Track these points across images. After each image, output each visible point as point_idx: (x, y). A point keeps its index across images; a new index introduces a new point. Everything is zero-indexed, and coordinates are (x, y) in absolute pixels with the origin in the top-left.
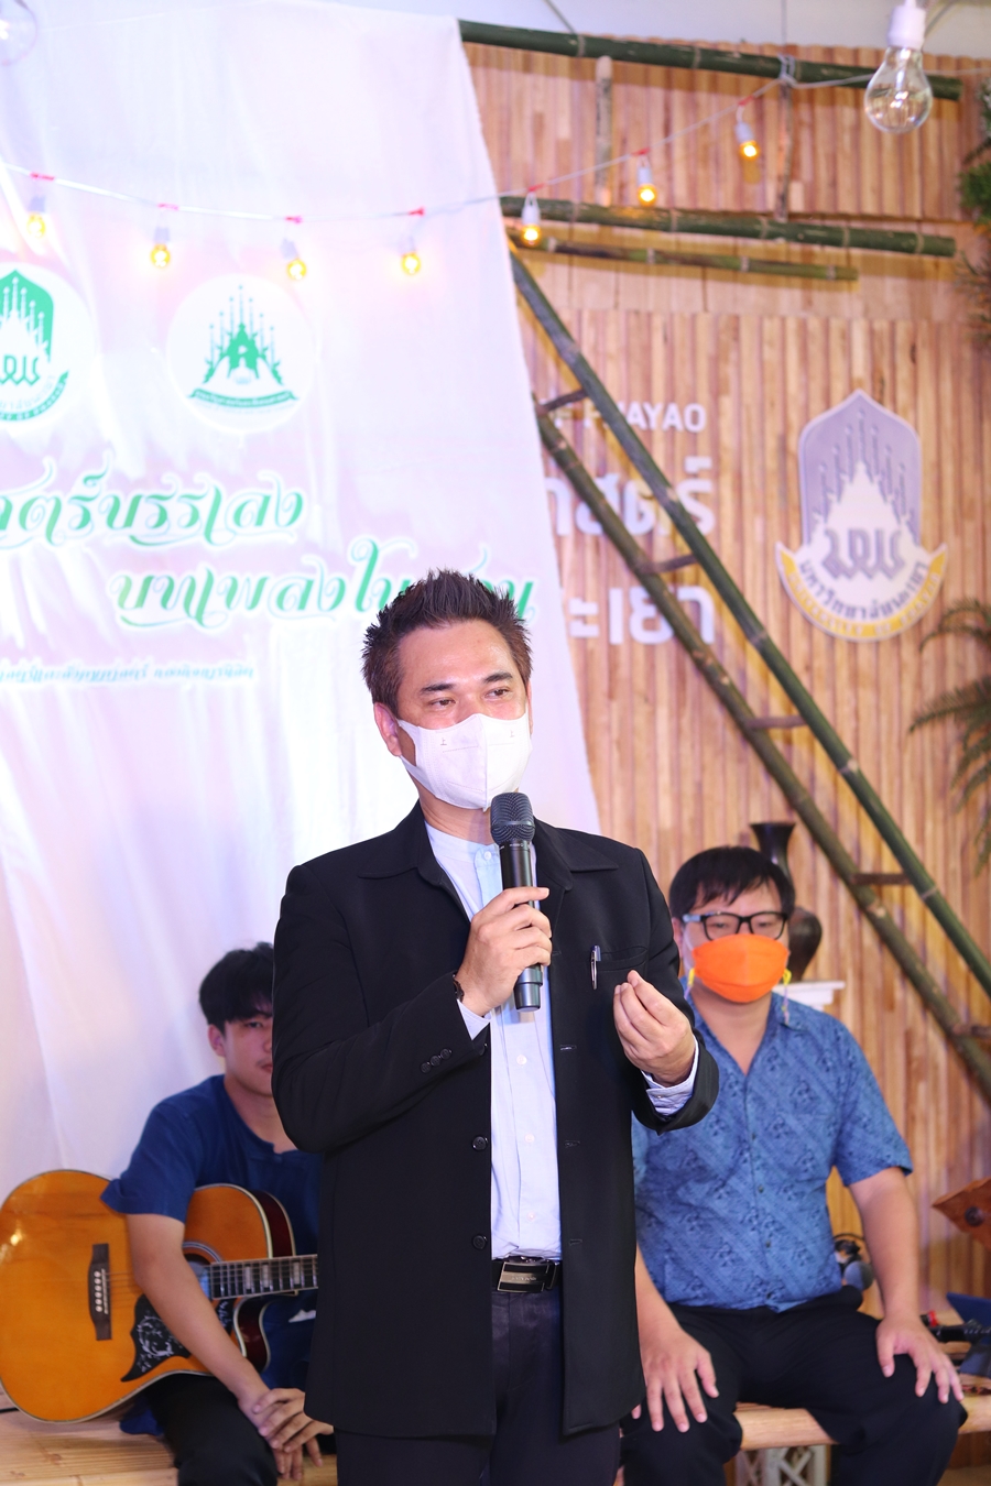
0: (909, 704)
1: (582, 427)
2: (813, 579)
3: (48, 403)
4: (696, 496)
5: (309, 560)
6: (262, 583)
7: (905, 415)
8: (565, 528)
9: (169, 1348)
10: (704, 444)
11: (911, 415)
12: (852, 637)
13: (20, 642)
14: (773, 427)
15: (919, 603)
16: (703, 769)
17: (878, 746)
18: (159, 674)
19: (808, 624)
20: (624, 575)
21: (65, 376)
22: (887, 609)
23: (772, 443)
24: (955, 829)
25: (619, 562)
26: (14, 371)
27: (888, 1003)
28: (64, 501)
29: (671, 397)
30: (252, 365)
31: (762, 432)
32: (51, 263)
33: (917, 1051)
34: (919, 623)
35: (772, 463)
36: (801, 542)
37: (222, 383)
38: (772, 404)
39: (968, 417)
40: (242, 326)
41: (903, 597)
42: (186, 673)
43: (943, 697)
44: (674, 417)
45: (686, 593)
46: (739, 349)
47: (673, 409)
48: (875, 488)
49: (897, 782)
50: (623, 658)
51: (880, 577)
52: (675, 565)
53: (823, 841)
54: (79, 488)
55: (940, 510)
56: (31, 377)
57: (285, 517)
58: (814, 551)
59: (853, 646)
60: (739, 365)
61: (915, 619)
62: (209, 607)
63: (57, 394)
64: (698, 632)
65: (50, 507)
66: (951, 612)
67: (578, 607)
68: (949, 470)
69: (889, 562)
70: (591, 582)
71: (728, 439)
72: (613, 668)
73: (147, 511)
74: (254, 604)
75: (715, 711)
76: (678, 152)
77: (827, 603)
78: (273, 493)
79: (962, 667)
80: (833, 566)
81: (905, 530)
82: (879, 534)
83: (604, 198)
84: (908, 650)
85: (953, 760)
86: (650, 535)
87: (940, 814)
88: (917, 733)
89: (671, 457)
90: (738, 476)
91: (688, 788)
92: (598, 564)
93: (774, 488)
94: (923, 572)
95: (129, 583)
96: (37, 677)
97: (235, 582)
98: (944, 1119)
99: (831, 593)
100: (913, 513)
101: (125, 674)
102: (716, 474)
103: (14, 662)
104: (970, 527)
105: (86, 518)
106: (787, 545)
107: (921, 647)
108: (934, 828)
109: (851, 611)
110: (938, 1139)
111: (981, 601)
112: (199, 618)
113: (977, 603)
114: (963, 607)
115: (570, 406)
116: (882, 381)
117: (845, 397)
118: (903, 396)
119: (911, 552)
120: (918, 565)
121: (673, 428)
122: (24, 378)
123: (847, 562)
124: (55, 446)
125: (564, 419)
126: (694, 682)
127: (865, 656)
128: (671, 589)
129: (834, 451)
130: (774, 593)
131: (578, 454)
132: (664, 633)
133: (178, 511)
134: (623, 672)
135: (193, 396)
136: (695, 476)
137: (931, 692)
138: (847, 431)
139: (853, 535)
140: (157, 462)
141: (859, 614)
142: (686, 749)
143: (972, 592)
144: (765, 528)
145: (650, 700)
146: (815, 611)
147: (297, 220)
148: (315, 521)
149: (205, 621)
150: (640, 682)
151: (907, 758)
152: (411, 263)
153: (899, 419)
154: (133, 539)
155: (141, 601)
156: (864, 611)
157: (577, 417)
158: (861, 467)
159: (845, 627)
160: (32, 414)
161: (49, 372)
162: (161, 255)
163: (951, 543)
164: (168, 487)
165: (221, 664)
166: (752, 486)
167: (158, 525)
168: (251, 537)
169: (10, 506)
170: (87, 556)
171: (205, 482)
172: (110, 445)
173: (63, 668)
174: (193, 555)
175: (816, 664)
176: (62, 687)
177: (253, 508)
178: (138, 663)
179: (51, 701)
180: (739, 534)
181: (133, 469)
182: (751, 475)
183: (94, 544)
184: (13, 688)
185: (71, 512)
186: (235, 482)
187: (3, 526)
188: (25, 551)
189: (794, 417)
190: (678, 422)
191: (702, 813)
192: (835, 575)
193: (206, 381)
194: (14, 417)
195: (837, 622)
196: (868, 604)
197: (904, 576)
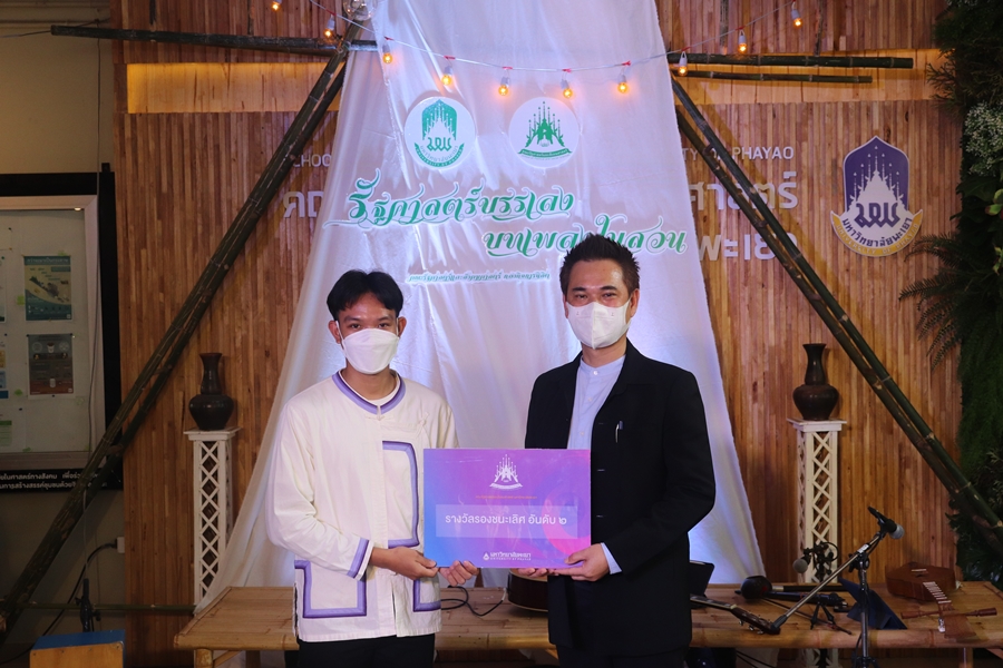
0: (900, 286)
2: (850, 228)
3: (455, 158)
4: (789, 190)
5: (575, 225)
6: (554, 235)
7: (902, 147)
8: (722, 207)
10: (793, 165)
11: (905, 146)
12: (870, 255)
13: (445, 264)
14: (830, 155)
15: (907, 237)
18: (506, 277)
19: (847, 250)
20: (752, 228)
21: (462, 146)
22: (889, 242)
23: (829, 164)
26: (440, 145)
27: (891, 432)
28: (463, 201)
29: (776, 144)
30: (549, 138)
31: (824, 158)
32: (454, 96)
33: (906, 454)
34: (907, 247)
35: (829, 173)
36: (844, 210)
37: (534, 147)
38: (830, 144)
39: (936, 146)
40: (544, 120)
41: (899, 235)
42: (519, 276)
43: (918, 284)
44: (777, 153)
46: (812, 119)
47: (777, 149)
48: (884, 183)
50: (751, 266)
51: (886, 225)
54: (469, 196)
55: (920, 193)
56: (447, 147)
57: (564, 206)
58: (851, 214)
59: (871, 259)
60: (812, 126)
61: (904, 246)
62: (529, 247)
63: (459, 153)
65: (457, 204)
66: (923, 242)
67: (727, 243)
68: (925, 172)
69: (892, 219)
70: (735, 231)
71: (805, 162)
72: (747, 271)
73: (501, 205)
74: (549, 245)
76: (781, 26)
77: (857, 239)
78: (559, 195)
79: (930, 269)
80: (860, 220)
81: (900, 202)
82: (886, 205)
83: (724, 51)
84: (900, 261)
88: (905, 300)
89: (776, 172)
90: (811, 180)
91: (784, 327)
92: (738, 225)
93: (830, 184)
94: (908, 222)
95: (492, 236)
96: (452, 279)
97: (541, 235)
98: (920, 487)
99: (859, 234)
100: (905, 194)
101: (491, 277)
102: (799, 178)
103: (442, 272)
104: (937, 201)
106: (836, 213)
107: (907, 259)
108: (915, 347)
109: (870, 243)
110: (916, 497)
112: (524, 252)
114: (933, 239)
116: (889, 131)
117: (868, 139)
118: (900, 138)
120: (908, 219)
121: (777, 158)
122: (444, 147)
123: (869, 220)
124: (459, 176)
126: (787, 278)
127: (877, 262)
129: (863, 165)
130: (829, 235)
132: (771, 255)
133: (514, 204)
134: (752, 272)
135: (521, 153)
136: (789, 180)
137: (913, 280)
138: (870, 155)
139: (872, 206)
140: (504, 181)
141: (874, 244)
142: (783, 309)
143: (937, 232)
144: (826, 204)
145: (764, 286)
146: (851, 243)
147: (568, 71)
148: (579, 207)
149: (527, 254)
150: (760, 278)
152: (623, 88)
153: (898, 148)
154: (494, 217)
155: (497, 246)
156: (877, 242)
158: (876, 173)
159: (867, 250)
160: (448, 163)
161: (455, 144)
162: (503, 90)
163: (925, 208)
164: (510, 194)
165: (534, 272)
166: (819, 184)
167: (505, 211)
168: (548, 215)
169: (439, 204)
170: (473, 225)
171: (527, 191)
172: (483, 176)
173: (464, 275)
174: (522, 223)
175: (851, 268)
176: (464, 283)
177: (549, 202)
178: (496, 272)
179: (458, 287)
180: (811, 207)
181: (494, 186)
182: (819, 179)
183: (477, 220)
184: (442, 283)
185: (466, 206)
186: (541, 191)
187: (436, 213)
188: (446, 223)
189: (841, 151)
190: (779, 155)
191: (791, 339)
192: (862, 225)
193: (528, 145)
194: (440, 165)
195: (862, 248)
196: (879, 239)
197: (899, 225)
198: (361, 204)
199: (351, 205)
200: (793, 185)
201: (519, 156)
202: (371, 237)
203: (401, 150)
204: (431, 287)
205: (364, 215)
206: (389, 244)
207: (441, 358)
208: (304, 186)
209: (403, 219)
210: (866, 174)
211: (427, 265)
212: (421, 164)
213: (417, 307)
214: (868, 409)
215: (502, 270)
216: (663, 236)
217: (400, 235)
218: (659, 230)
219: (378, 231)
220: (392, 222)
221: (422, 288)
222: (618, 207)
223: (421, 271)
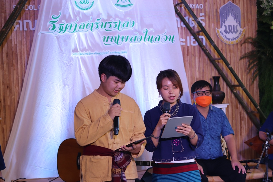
0: (239, 55)
1: (182, 8)
2: (222, 34)
3: (91, 7)
4: (202, 20)
5: (136, 33)
6: (128, 37)
7: (238, 5)
8: (179, 26)
10: (203, 11)
11: (239, 5)
12: (229, 44)
13: (87, 48)
14: (215, 7)
15: (241, 38)
16: (204, 67)
17: (234, 63)
18: (110, 53)
19: (222, 42)
20: (190, 34)
21: (93, 2)
22: (235, 39)
23: (215, 10)
24: (248, 77)
25: (188, 32)
26: (85, 2)
27: (237, 108)
28: (94, 23)
29: (197, 3)
31: (213, 8)
33: (242, 116)
34: (241, 41)
35: (215, 14)
36: (220, 28)
37: (120, 3)
38: (215, 3)
39: (249, 5)
41: (238, 37)
42: (115, 53)
43: (245, 54)
44: (198, 6)
45: (200, 37)
47: (197, 5)
48: (233, 18)
49: (238, 69)
50: (190, 48)
51: (234, 33)
52: (198, 32)
53: (225, 79)
54: (96, 21)
55: (244, 22)
56: (88, 2)
57: (131, 25)
58: (222, 29)
59: (229, 45)
61: (240, 41)
62: (119, 41)
63: (92, 5)
64: (202, 44)
65: (91, 25)
66: (247, 39)
67: (182, 40)
68: (246, 14)
69: (236, 31)
70: (184, 35)
71: (207, 10)
72: (188, 50)
73: (108, 25)
74: (126, 41)
75: (206, 58)
77: (225, 38)
78: (129, 21)
79: (248, 49)
80: (226, 31)
81: (238, 25)
82: (234, 26)
84: (239, 46)
85: (247, 65)
86: (194, 27)
87: (245, 74)
88: (241, 60)
89: (197, 13)
90: (209, 16)
91: (201, 71)
92: (185, 32)
93: (215, 18)
95: (105, 37)
96: (90, 54)
97: (123, 36)
98: (247, 127)
99: (226, 36)
100: (240, 22)
101: (105, 53)
102: (205, 16)
103: (86, 52)
104: (250, 24)
105: (98, 26)
106: (218, 28)
107: (241, 45)
108: (244, 77)
109: (229, 39)
110: (246, 131)
111: (252, 37)
112: (117, 43)
113: (251, 37)
114: (249, 38)
115: (180, 5)
117: (227, 2)
118: (237, 2)
119: (239, 29)
120: (241, 31)
121: (197, 8)
122: (86, 3)
123: (229, 31)
124: (92, 14)
125: (179, 7)
126: (202, 52)
127: (232, 47)
128: (198, 36)
129: (226, 11)
130: (216, 37)
131: (181, 13)
132: (197, 44)
133: (113, 25)
134: (190, 51)
135: (115, 5)
136: (201, 16)
137: (243, 53)
138: (228, 8)
139: (229, 26)
140: (109, 16)
141: (230, 40)
142: (201, 64)
143: (250, 36)
144: (214, 25)
145: (194, 56)
146: (223, 39)
148: (136, 26)
149: (118, 44)
150: (193, 53)
151: (239, 65)
153: (237, 6)
154: (106, 30)
155: (107, 41)
156: (231, 39)
157: (181, 7)
158: (230, 14)
159: (228, 42)
160: (88, 9)
161: (90, 1)
163: (246, 27)
164: (111, 21)
165: (121, 51)
166: (211, 18)
167: (110, 27)
168: (126, 29)
169: (84, 25)
170: (98, 33)
171: (118, 20)
172: (101, 14)
173: (94, 52)
174: (116, 32)
175: (223, 49)
176: (94, 56)
177: (126, 24)
178: (107, 51)
179: (92, 58)
180: (209, 26)
181: (105, 18)
182: (211, 16)
183: (99, 31)
184: (86, 56)
185: (95, 26)
186: (123, 20)
187: (83, 28)
188: (87, 32)
189: (218, 6)
190: (198, 7)
191: (204, 75)
192: (226, 33)
193: (117, 2)
194: (85, 9)
195: (227, 41)
196: (232, 38)
197: (238, 33)
198: (53, 24)
199: (49, 26)
200: (203, 18)
201: (114, 6)
202: (58, 38)
203: (69, 3)
204: (82, 58)
205: (55, 29)
206: (65, 41)
207: (86, 86)
208: (21, 18)
209: (71, 31)
210: (227, 15)
211: (80, 49)
212: (77, 9)
213: (76, 66)
214: (230, 100)
215: (109, 50)
216: (167, 36)
217: (69, 37)
218: (165, 34)
219: (60, 36)
220: (66, 32)
221: (78, 58)
222: (151, 26)
223: (77, 51)
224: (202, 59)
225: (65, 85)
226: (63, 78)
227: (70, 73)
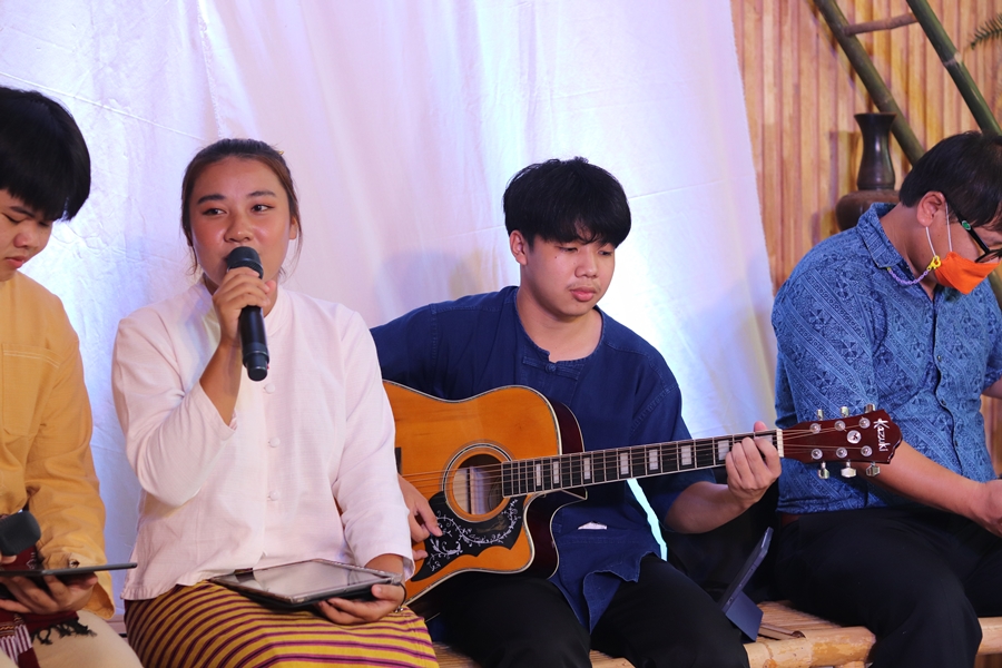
9: (459, 547)
16: (800, 73)
91: (788, 89)
191: (799, 111)
224: (792, 29)
225: (107, 103)
226: (97, 60)
227: (138, 37)
